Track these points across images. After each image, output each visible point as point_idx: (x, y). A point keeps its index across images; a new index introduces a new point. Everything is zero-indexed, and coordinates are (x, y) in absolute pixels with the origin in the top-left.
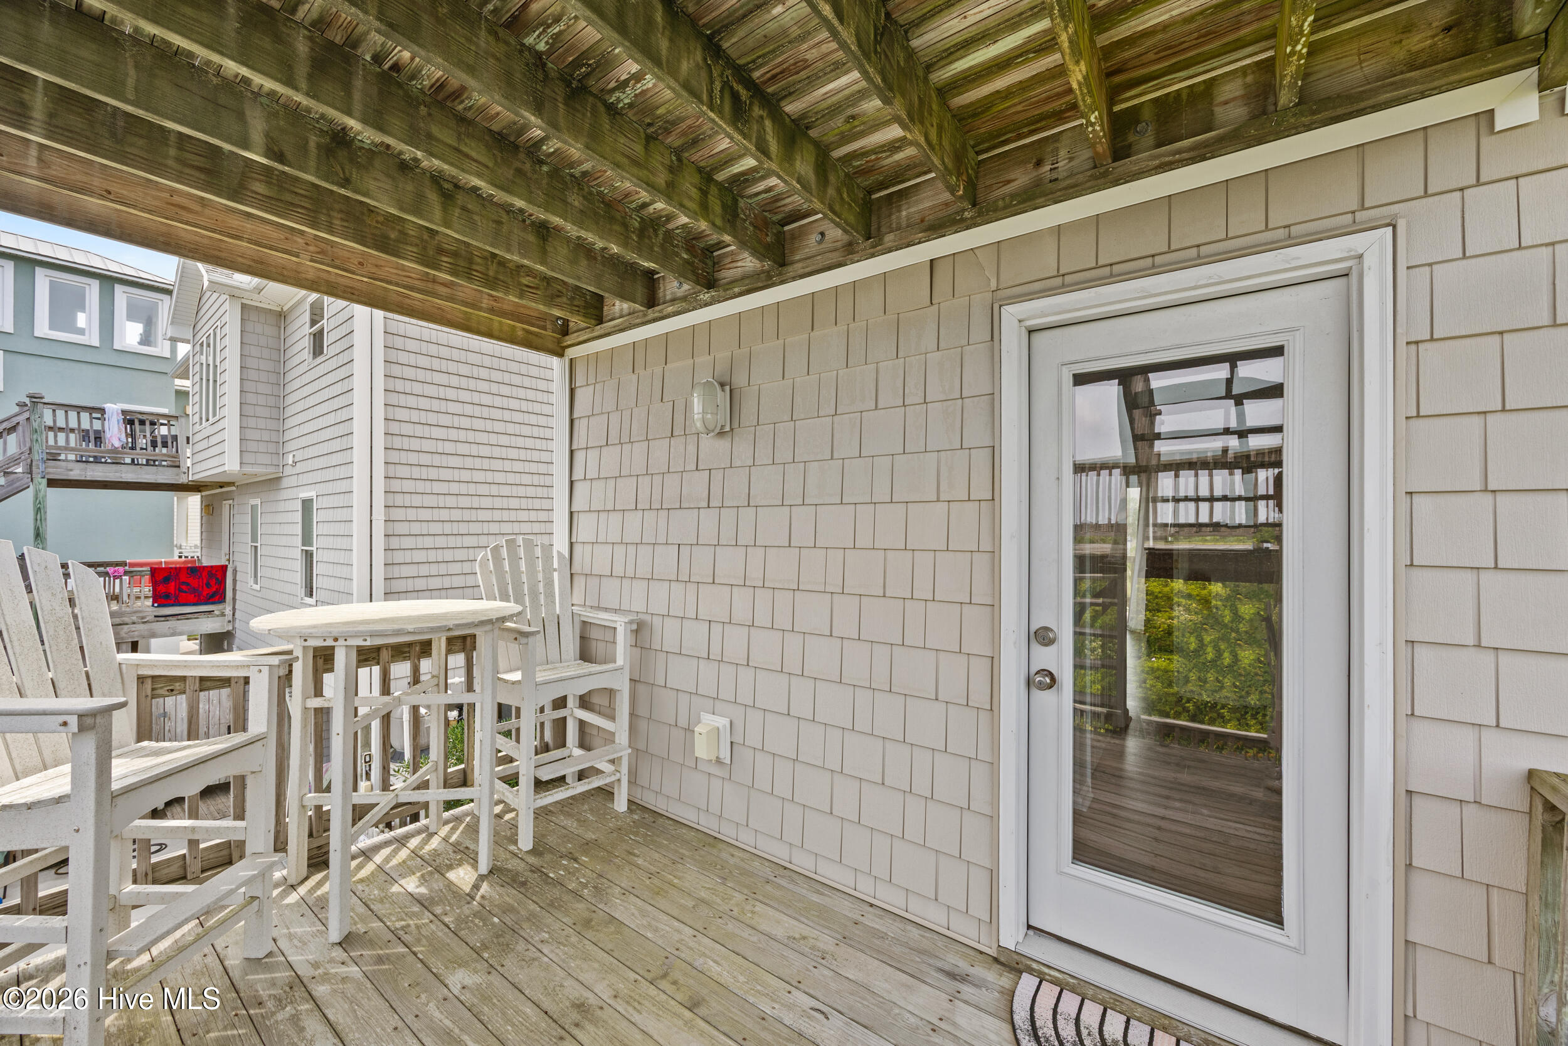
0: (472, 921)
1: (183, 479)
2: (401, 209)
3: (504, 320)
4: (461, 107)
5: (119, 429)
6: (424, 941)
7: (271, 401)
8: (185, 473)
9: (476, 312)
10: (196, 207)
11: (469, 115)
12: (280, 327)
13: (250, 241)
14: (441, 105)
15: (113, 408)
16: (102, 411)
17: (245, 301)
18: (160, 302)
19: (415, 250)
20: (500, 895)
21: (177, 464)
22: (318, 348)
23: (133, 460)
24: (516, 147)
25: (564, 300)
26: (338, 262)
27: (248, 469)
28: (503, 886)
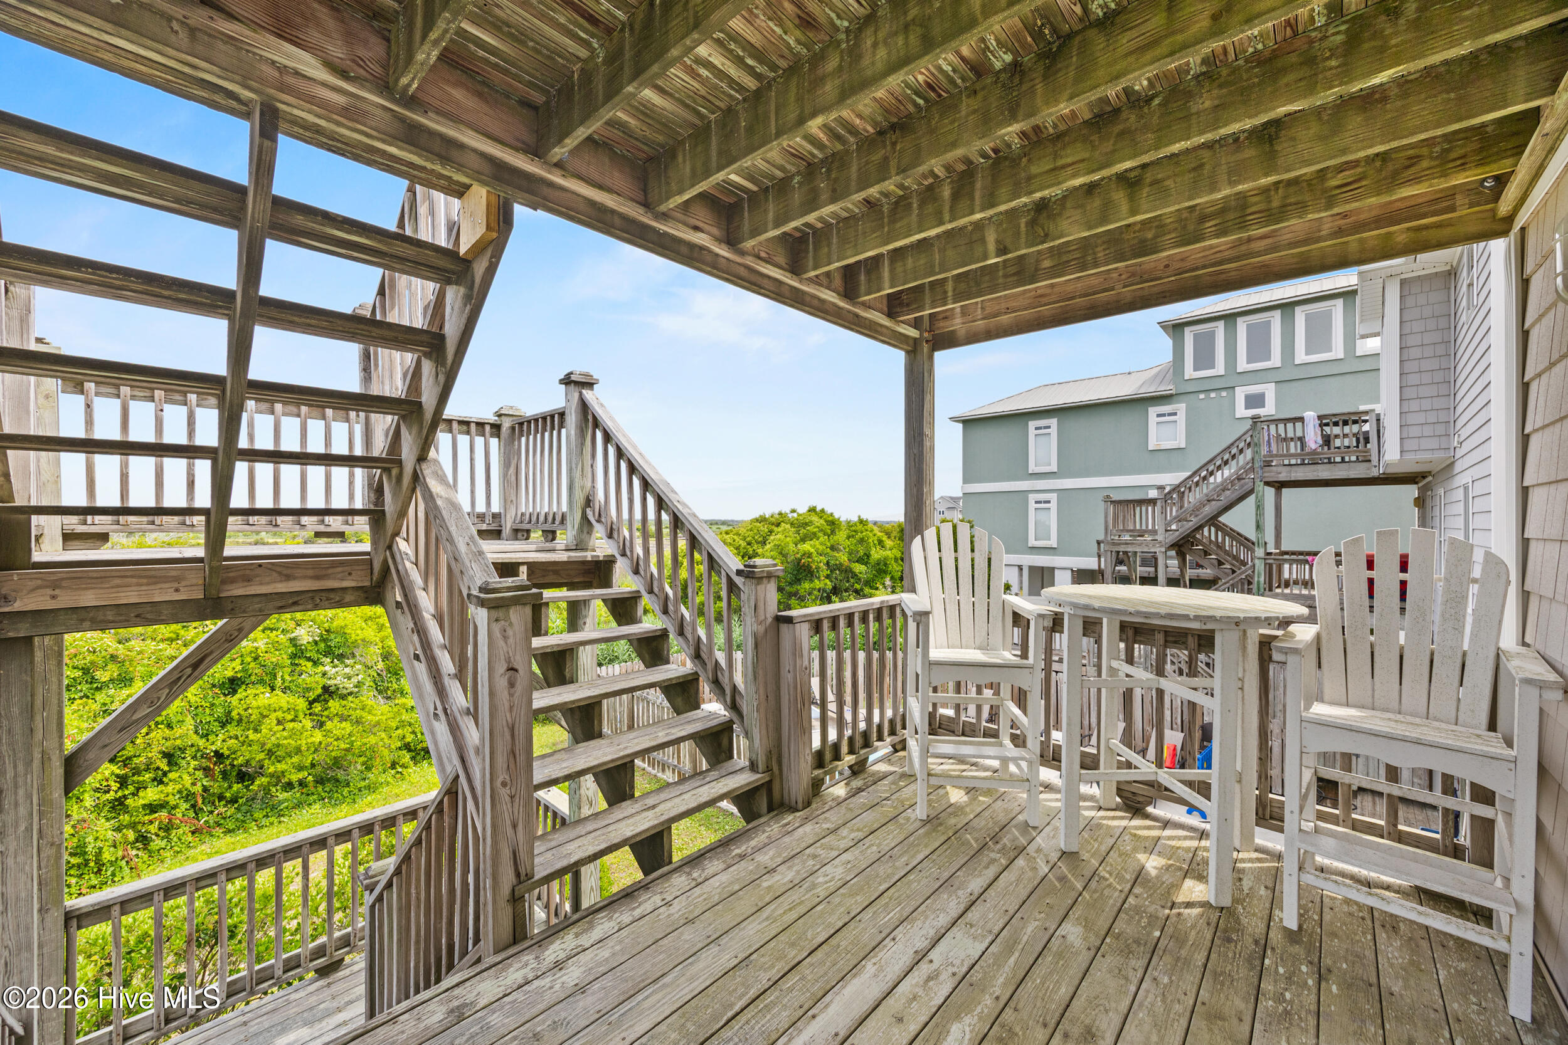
0: (1142, 917)
1: (1375, 473)
2: (1090, 228)
3: (1365, 235)
4: (1051, 130)
5: (1316, 433)
6: (1096, 896)
7: (1440, 376)
8: (1375, 467)
9: (1313, 247)
10: (1048, 291)
11: (1062, 127)
12: (1450, 289)
13: (1081, 296)
14: (1039, 142)
15: (1310, 415)
16: (1301, 419)
17: (1404, 276)
19: (1173, 235)
20: (1193, 927)
21: (1368, 458)
23: (1343, 458)
24: (1117, 111)
25: (1425, 164)
26: (1145, 277)
27: (1409, 456)
28: (1208, 924)
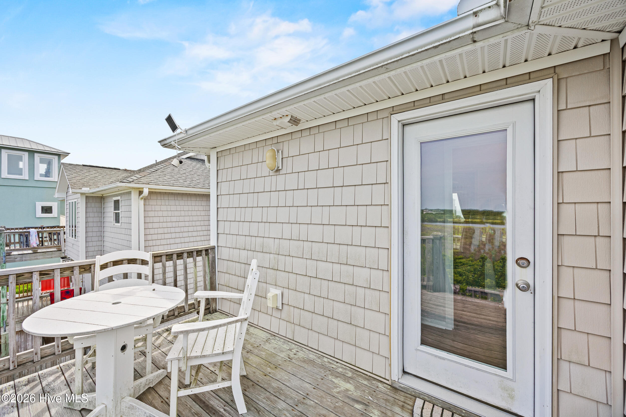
5: (36, 239)
7: (99, 234)
8: (63, 253)
12: (102, 203)
15: (34, 231)
16: (29, 232)
17: (87, 195)
18: (53, 159)
21: (60, 249)
22: (117, 220)
